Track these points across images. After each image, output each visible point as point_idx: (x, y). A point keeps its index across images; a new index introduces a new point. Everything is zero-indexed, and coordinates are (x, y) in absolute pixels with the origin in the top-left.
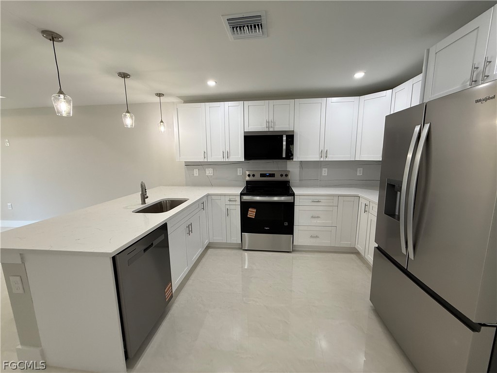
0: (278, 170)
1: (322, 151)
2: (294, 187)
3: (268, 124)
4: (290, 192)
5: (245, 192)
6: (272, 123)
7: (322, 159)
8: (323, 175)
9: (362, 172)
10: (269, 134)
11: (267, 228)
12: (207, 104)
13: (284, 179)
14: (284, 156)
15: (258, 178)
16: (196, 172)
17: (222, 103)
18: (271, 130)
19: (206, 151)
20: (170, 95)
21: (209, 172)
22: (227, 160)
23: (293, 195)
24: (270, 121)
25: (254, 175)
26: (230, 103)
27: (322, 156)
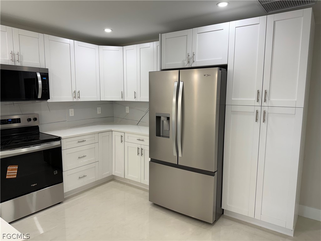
0: (20, 113)
1: (75, 92)
3: (13, 56)
7: (75, 100)
8: (70, 115)
9: (100, 110)
11: (34, 185)
13: (33, 124)
18: (18, 64)
24: (15, 53)
27: (75, 97)
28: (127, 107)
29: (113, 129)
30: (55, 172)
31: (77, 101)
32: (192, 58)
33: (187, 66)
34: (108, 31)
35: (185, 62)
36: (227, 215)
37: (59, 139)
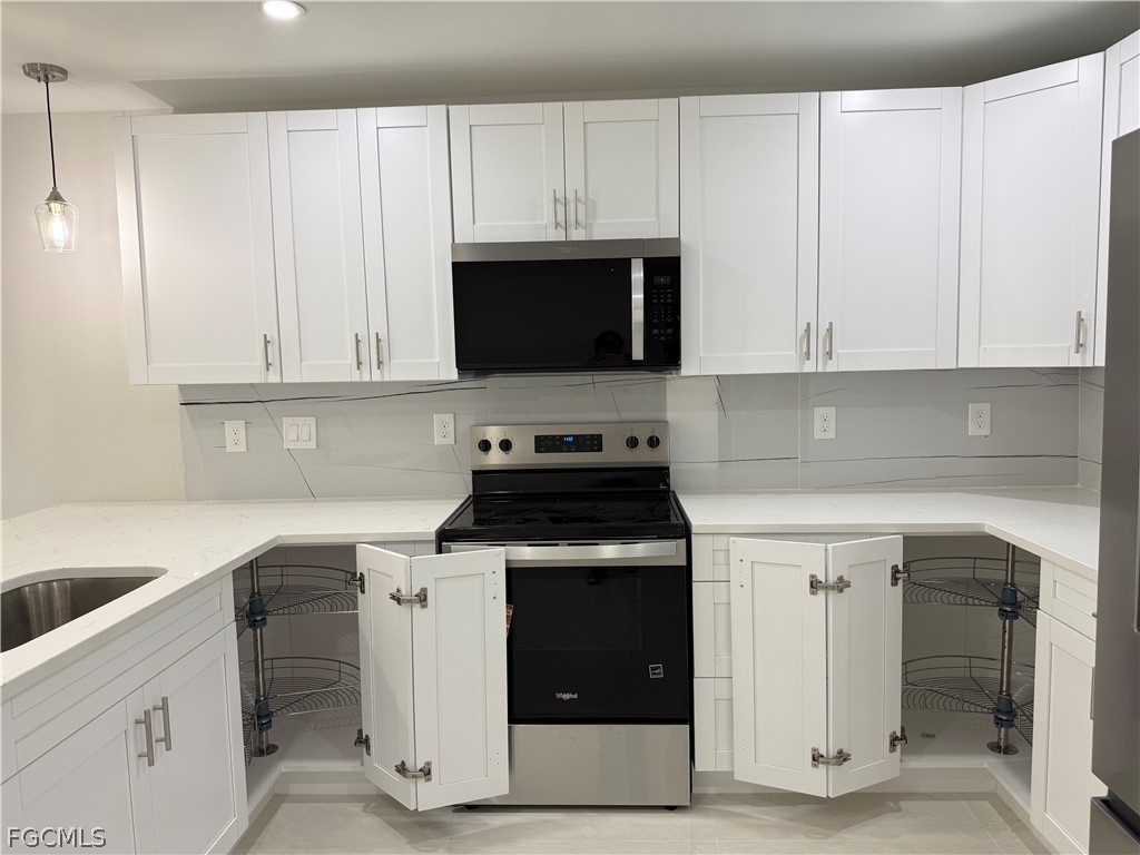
0: (613, 416)
1: (808, 330)
2: (690, 491)
3: (561, 208)
4: (673, 520)
5: (467, 522)
6: (581, 207)
7: (809, 367)
8: (819, 435)
9: (987, 419)
10: (566, 255)
11: (567, 696)
12: (278, 117)
13: (643, 456)
14: (638, 352)
15: (524, 454)
16: (234, 435)
17: (348, 114)
18: (578, 235)
19: (272, 335)
20: (101, 75)
21: (299, 432)
22: (377, 377)
23: (684, 531)
24: (571, 196)
25: (506, 445)
26: (387, 115)
27: (807, 353)
29: (989, 526)
30: (654, 669)
31: (820, 370)
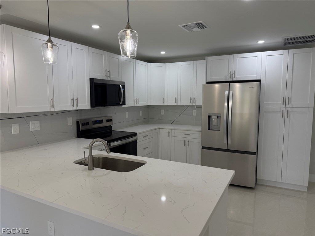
1: (136, 99)
3: (106, 73)
8: (126, 117)
9: (142, 113)
16: (15, 128)
18: (109, 79)
21: (35, 125)
24: (108, 71)
25: (87, 123)
27: (136, 103)
28: (162, 110)
29: (160, 127)
32: (233, 75)
33: (229, 80)
34: (163, 53)
35: (227, 77)
36: (259, 183)
37: (135, 134)
